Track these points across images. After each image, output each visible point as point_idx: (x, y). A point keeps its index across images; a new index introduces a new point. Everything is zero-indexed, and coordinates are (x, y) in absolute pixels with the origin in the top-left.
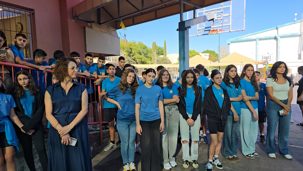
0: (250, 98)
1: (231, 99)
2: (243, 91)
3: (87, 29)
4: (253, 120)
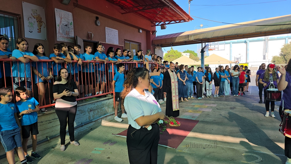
0: (227, 76)
1: (222, 76)
2: (225, 74)
3: (155, 49)
4: (228, 83)
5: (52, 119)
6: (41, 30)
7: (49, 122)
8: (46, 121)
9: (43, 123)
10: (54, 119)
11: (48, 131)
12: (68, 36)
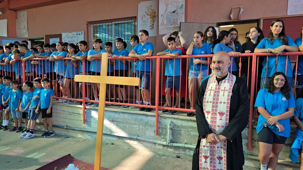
5: (72, 112)
6: (154, 26)
7: (69, 113)
8: (67, 112)
9: (65, 112)
10: (73, 113)
11: (68, 121)
12: (176, 25)
